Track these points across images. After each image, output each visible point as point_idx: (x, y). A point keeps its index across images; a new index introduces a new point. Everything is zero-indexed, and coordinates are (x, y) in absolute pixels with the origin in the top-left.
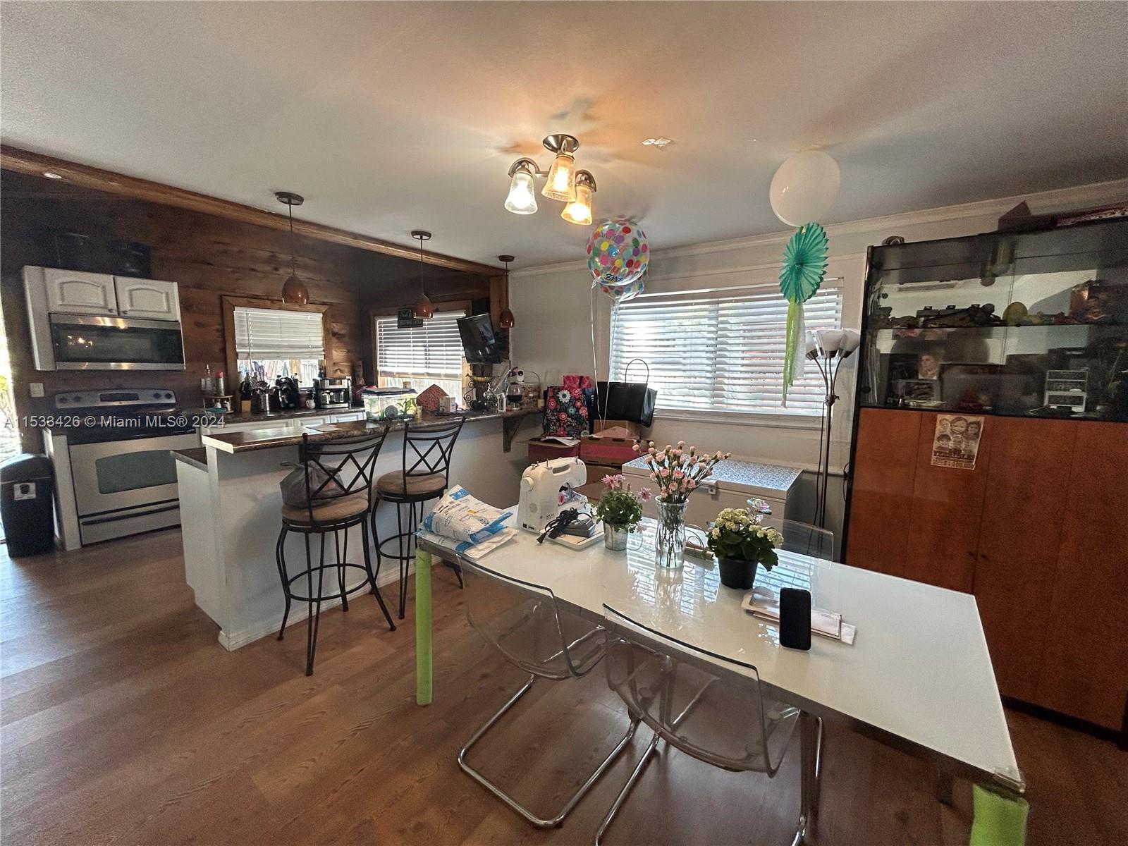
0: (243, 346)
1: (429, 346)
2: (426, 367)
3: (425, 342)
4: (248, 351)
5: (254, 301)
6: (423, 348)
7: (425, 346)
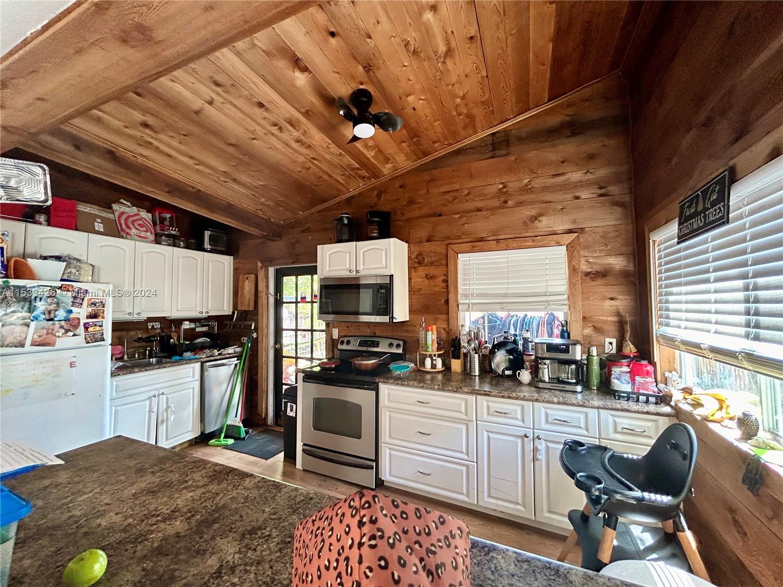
0: (466, 296)
1: (757, 275)
2: (747, 336)
3: (745, 264)
4: (468, 301)
5: (478, 244)
6: (740, 283)
7: (745, 276)
